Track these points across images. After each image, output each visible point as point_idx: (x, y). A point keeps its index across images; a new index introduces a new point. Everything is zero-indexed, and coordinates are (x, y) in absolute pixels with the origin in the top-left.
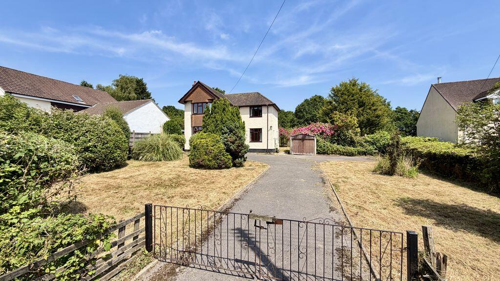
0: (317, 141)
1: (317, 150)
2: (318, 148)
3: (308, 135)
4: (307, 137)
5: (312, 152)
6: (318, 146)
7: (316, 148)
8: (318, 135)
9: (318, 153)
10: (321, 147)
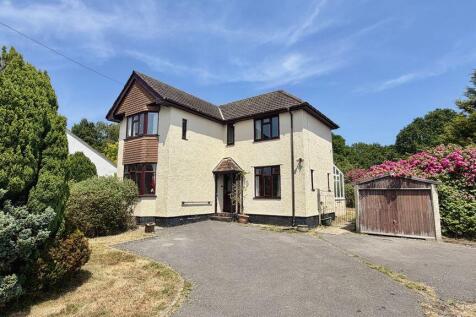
0: (442, 196)
1: (443, 224)
2: (449, 219)
3: (410, 180)
4: (404, 186)
5: (428, 232)
6: (444, 210)
7: (438, 217)
8: (444, 180)
9: (450, 233)
10: (457, 216)
